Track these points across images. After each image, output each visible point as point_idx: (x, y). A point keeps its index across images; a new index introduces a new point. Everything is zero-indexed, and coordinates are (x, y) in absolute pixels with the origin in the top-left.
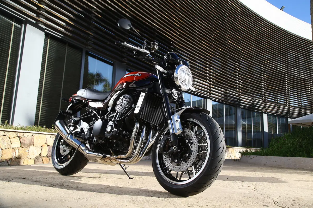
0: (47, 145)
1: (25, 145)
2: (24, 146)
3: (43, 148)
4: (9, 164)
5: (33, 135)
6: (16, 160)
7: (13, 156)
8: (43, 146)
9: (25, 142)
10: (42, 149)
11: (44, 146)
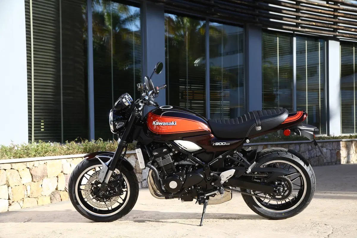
0: (64, 174)
2: (36, 179)
4: (21, 206)
5: (46, 163)
7: (25, 195)
9: (37, 174)
10: (58, 180)
11: (60, 176)
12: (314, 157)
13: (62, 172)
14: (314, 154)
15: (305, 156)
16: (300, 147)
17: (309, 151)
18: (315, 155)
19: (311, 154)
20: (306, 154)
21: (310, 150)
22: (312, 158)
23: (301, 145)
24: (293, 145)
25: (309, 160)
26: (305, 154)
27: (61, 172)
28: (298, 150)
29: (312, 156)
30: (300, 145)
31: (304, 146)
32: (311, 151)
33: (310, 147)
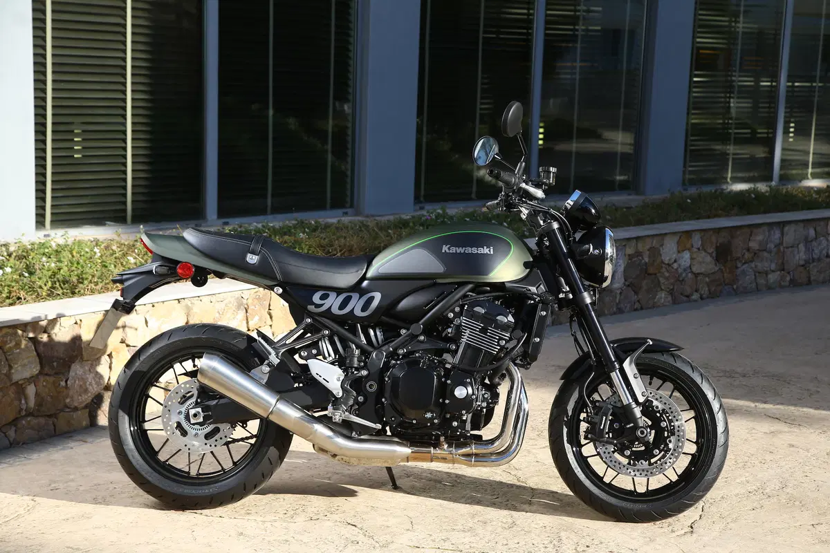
0: (128, 346)
1: (55, 364)
2: (53, 368)
3: (113, 360)
4: (11, 439)
5: (79, 322)
6: (32, 423)
7: (21, 410)
8: (113, 354)
9: (55, 354)
10: (111, 364)
11: (118, 352)
12: (819, 259)
13: (123, 342)
14: (821, 252)
15: (794, 256)
16: (782, 234)
17: (807, 241)
18: (824, 252)
19: (813, 250)
20: (798, 253)
21: (812, 241)
22: (813, 261)
23: (786, 229)
24: (765, 228)
25: (806, 268)
26: (796, 252)
27: (120, 340)
28: (777, 241)
29: (815, 256)
30: (784, 226)
31: (795, 231)
32: (814, 243)
33: (812, 233)
